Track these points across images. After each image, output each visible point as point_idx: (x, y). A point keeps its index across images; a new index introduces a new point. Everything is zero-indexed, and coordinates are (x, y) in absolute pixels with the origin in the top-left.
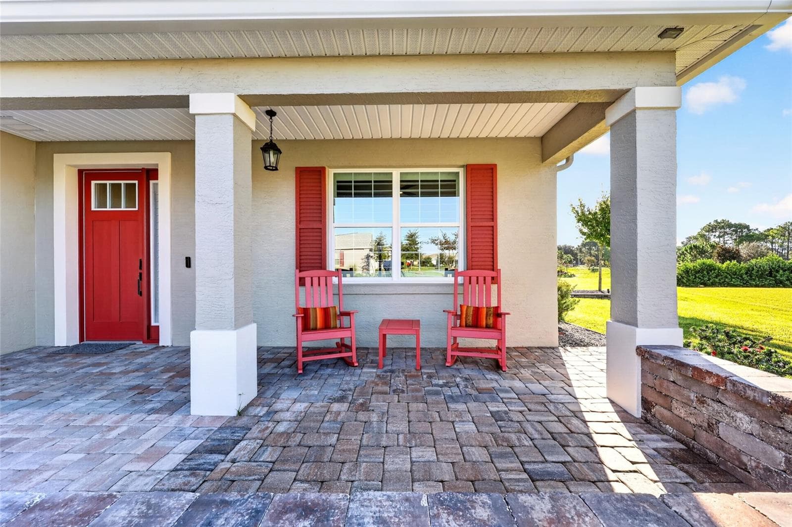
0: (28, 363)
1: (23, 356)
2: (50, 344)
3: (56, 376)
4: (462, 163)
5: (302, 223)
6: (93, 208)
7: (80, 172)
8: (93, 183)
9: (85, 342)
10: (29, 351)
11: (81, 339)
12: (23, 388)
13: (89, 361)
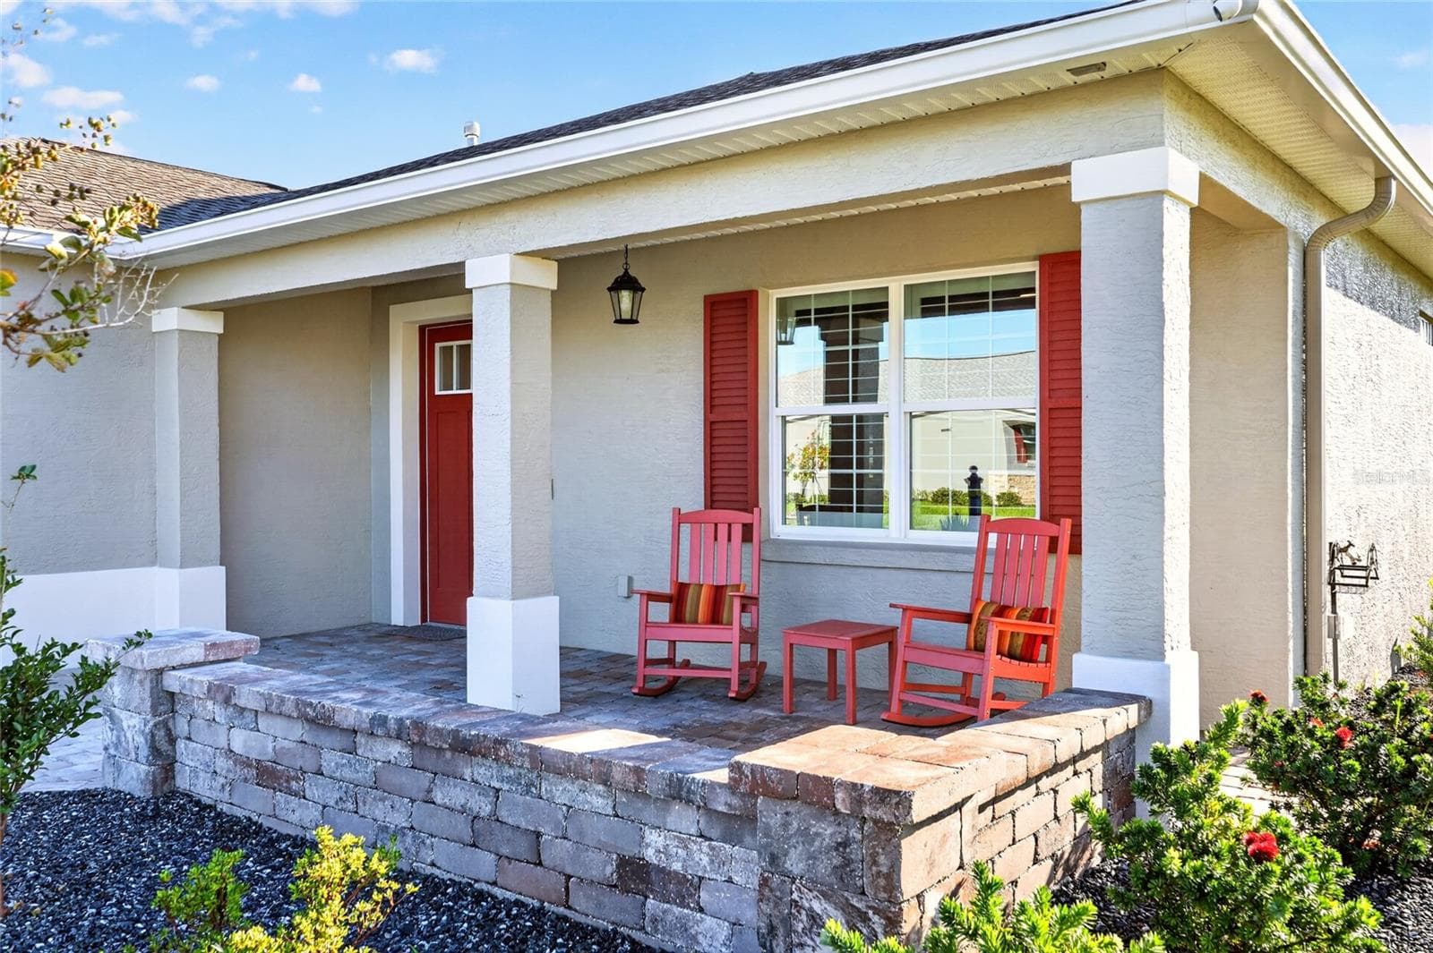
0: (352, 642)
1: (355, 633)
2: (385, 622)
3: (373, 659)
4: (1034, 252)
5: (716, 410)
6: (438, 392)
7: (422, 329)
8: (438, 346)
9: (428, 623)
10: (362, 628)
11: (424, 619)
12: (336, 665)
13: (415, 647)
